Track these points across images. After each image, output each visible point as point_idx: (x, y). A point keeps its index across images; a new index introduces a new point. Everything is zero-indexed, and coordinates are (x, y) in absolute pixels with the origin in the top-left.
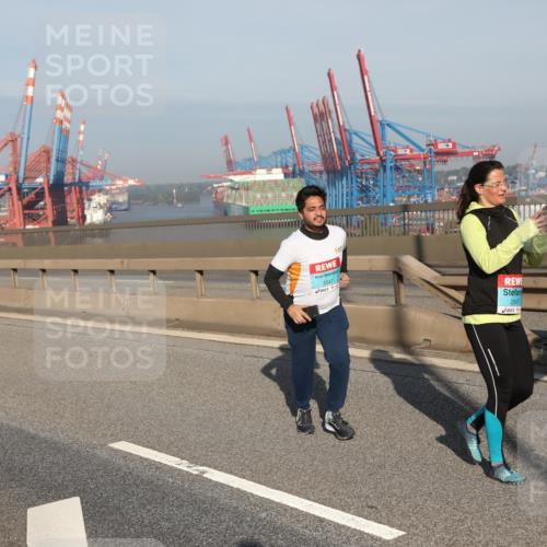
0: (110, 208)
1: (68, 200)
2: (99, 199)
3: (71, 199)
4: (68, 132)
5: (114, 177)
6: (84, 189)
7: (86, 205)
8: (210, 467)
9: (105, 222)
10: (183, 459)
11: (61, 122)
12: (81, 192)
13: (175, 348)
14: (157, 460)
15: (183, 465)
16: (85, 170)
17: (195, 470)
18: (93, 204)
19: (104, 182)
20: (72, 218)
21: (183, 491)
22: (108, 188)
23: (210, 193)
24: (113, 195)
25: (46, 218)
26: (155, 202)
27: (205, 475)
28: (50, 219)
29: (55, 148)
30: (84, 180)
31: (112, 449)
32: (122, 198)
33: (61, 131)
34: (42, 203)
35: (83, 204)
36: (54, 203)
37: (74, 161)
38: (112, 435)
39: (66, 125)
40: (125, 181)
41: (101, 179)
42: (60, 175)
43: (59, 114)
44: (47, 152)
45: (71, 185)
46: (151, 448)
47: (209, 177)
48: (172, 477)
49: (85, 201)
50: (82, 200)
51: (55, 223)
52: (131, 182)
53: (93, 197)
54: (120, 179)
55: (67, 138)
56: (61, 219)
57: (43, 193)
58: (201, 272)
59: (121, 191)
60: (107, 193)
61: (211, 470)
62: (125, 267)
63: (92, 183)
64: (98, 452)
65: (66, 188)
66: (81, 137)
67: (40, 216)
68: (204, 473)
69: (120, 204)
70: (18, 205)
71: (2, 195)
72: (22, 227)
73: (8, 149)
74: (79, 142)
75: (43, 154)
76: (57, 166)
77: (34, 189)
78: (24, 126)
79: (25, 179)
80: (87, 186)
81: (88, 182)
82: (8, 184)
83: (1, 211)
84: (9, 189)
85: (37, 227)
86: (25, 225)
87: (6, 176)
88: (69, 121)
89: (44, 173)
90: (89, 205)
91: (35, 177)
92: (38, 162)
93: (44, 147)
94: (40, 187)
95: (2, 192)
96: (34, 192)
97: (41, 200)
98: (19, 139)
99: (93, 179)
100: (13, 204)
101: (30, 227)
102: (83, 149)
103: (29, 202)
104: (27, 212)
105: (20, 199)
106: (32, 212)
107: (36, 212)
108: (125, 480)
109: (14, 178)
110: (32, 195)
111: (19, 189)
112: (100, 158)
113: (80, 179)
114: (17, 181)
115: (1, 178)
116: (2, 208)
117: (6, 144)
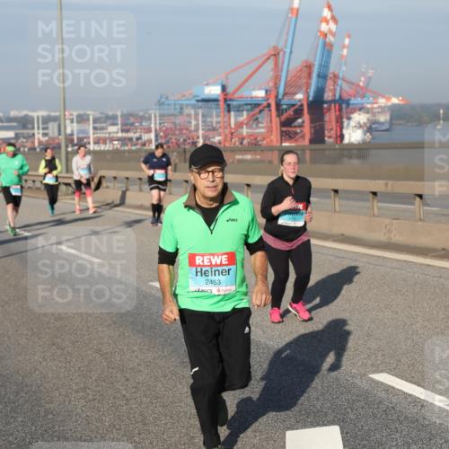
0: (370, 128)
1: (327, 118)
2: (359, 117)
3: (330, 118)
4: (331, 45)
5: (377, 95)
6: (344, 107)
7: (345, 124)
9: (364, 142)
11: (325, 35)
12: (340, 110)
13: (441, 280)
14: (422, 397)
16: (346, 87)
18: (353, 123)
19: (365, 100)
20: (330, 137)
22: (369, 106)
24: (374, 114)
25: (303, 137)
26: (420, 123)
28: (308, 137)
29: (317, 64)
30: (345, 97)
31: (373, 380)
32: (383, 118)
33: (325, 44)
34: (300, 120)
35: (342, 123)
36: (312, 121)
37: (336, 77)
38: (372, 365)
39: (330, 38)
40: (388, 99)
41: (363, 96)
42: (320, 92)
43: (324, 27)
44: (309, 67)
45: (334, 101)
46: (415, 383)
49: (345, 120)
50: (342, 118)
51: (312, 141)
52: (395, 101)
53: (352, 116)
54: (383, 97)
55: (330, 52)
56: (318, 138)
57: (302, 110)
59: (383, 110)
60: (368, 111)
62: (389, 189)
63: (353, 101)
64: (357, 381)
65: (325, 106)
66: (345, 52)
67: (296, 133)
69: (383, 124)
70: (276, 121)
71: (260, 112)
72: (279, 145)
73: (270, 64)
74: (342, 56)
75: (305, 69)
76: (318, 82)
77: (293, 105)
78: (287, 40)
79: (285, 94)
80: (348, 105)
81: (349, 100)
82: (267, 100)
83: (258, 127)
84: (269, 105)
85: (293, 144)
86: (281, 143)
87: (267, 91)
88: (333, 34)
89: (304, 89)
90: (348, 124)
91: (295, 94)
92: (300, 78)
93: (306, 61)
94: (299, 104)
95: (261, 108)
96: (292, 109)
97: (299, 118)
98: (281, 54)
99: (355, 96)
100: (271, 120)
101: (286, 144)
102: (345, 64)
103: (287, 119)
104: (284, 129)
105: (279, 115)
106: (290, 129)
107: (294, 129)
108: (387, 415)
109: (273, 93)
110: (291, 112)
111: (278, 105)
112: (363, 74)
113: (340, 96)
114: (277, 97)
115: (261, 94)
116: (261, 125)
117: (268, 58)
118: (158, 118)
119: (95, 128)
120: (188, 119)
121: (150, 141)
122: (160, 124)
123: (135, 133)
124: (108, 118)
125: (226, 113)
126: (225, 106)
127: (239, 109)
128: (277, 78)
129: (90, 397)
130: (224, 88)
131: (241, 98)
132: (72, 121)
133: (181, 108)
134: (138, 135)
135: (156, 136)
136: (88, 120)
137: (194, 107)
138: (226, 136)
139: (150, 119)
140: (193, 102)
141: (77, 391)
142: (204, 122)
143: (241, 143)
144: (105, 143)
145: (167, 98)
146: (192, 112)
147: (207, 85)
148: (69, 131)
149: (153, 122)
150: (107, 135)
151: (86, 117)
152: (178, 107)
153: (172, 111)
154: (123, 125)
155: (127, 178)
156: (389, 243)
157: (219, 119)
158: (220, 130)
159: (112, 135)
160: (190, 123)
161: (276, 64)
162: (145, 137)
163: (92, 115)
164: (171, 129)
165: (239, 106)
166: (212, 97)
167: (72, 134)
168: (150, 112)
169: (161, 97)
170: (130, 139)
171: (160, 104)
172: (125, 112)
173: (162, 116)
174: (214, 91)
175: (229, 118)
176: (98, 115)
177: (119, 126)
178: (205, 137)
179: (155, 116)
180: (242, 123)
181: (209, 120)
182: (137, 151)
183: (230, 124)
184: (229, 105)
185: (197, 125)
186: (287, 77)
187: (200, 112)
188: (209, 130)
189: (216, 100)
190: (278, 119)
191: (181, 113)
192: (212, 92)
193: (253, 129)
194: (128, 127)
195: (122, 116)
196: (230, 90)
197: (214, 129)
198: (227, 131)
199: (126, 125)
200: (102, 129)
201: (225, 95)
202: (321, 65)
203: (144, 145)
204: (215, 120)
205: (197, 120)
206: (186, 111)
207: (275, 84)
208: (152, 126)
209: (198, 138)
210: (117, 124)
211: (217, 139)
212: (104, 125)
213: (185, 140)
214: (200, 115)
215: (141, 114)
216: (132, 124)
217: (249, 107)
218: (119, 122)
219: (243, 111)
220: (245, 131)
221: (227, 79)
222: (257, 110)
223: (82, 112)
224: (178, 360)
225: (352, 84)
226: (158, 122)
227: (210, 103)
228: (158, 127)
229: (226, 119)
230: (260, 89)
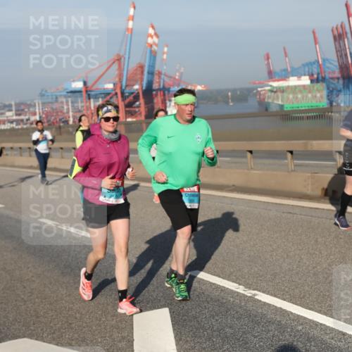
1: (155, 101)
3: (158, 100)
4: (156, 52)
5: (188, 85)
6: (166, 93)
7: (168, 104)
8: (260, 291)
10: (240, 284)
11: (151, 46)
12: (164, 95)
13: (233, 206)
14: (222, 285)
15: (241, 289)
16: (167, 80)
17: (249, 293)
18: (173, 104)
21: (241, 307)
23: (255, 95)
25: (141, 114)
26: (216, 102)
27: (256, 297)
28: (143, 114)
29: (147, 65)
30: (167, 86)
33: (151, 51)
34: (138, 103)
35: (166, 104)
36: (146, 103)
37: (160, 73)
38: (189, 266)
39: (155, 48)
41: (178, 86)
42: (150, 84)
43: (150, 40)
44: (142, 67)
45: (159, 90)
47: (255, 83)
48: (232, 297)
49: (167, 102)
50: (165, 100)
51: (147, 117)
52: (199, 88)
53: (171, 99)
54: (192, 85)
55: (155, 56)
57: (139, 96)
58: (251, 152)
61: (261, 293)
63: (172, 89)
66: (165, 56)
67: (136, 112)
68: (255, 295)
70: (121, 104)
72: (124, 120)
73: (115, 66)
74: (163, 59)
75: (139, 69)
76: (148, 77)
77: (132, 93)
78: (126, 49)
79: (126, 86)
80: (169, 91)
81: (169, 88)
82: (115, 90)
84: (116, 94)
85: (134, 120)
86: (126, 118)
87: (114, 84)
88: (156, 45)
89: (139, 82)
90: (170, 105)
91: (134, 85)
92: (136, 74)
93: (139, 63)
94: (136, 92)
95: (111, 96)
96: (132, 95)
97: (137, 101)
98: (122, 59)
99: (173, 86)
100: (119, 104)
101: (129, 120)
102: (166, 65)
103: (129, 103)
104: (127, 109)
105: (123, 100)
106: (131, 109)
107: (134, 109)
108: (199, 298)
109: (119, 86)
110: (131, 98)
111: (122, 93)
112: (178, 71)
113: (164, 86)
114: (121, 88)
115: (110, 86)
117: (114, 62)
118: (40, 105)
120: (60, 105)
123: (26, 115)
124: (5, 106)
125: (88, 100)
126: (87, 95)
127: (96, 97)
128: (120, 76)
130: (85, 83)
131: (97, 89)
133: (57, 98)
134: (27, 117)
135: (40, 117)
137: (65, 96)
139: (35, 106)
140: (65, 93)
142: (72, 106)
144: (4, 123)
145: (46, 91)
146: (64, 100)
147: (74, 81)
149: (37, 107)
150: (5, 118)
152: (54, 97)
153: (50, 100)
154: (17, 111)
155: (20, 148)
157: (83, 104)
159: (9, 118)
160: (63, 107)
161: (119, 66)
162: (32, 119)
164: (50, 112)
165: (96, 95)
166: (77, 90)
168: (35, 101)
169: (42, 91)
170: (22, 120)
171: (42, 95)
172: (17, 102)
173: (43, 104)
174: (79, 85)
175: (90, 103)
177: (14, 112)
178: (74, 117)
179: (39, 104)
181: (76, 105)
182: (27, 129)
183: (90, 108)
184: (89, 95)
185: (68, 109)
186: (127, 75)
187: (70, 100)
188: (76, 112)
189: (80, 92)
190: (123, 103)
191: (57, 101)
192: (78, 87)
194: (20, 112)
195: (16, 105)
196: (89, 84)
197: (80, 111)
198: (89, 112)
200: (2, 114)
201: (87, 88)
202: (149, 66)
203: (32, 124)
204: (80, 105)
205: (68, 105)
206: (60, 100)
207: (120, 79)
208: (37, 110)
209: (69, 117)
210: (12, 111)
212: (3, 111)
213: (60, 120)
214: (70, 102)
215: (29, 103)
216: (23, 110)
217: (103, 95)
218: (14, 109)
219: (99, 98)
221: (87, 77)
222: (108, 97)
225: (171, 77)
226: (41, 108)
227: (76, 94)
228: (41, 111)
229: (88, 104)
230: (109, 83)
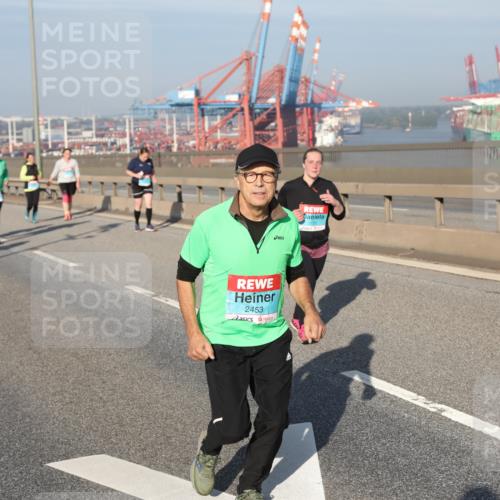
0: (341, 131)
1: (299, 122)
2: (331, 121)
3: (302, 121)
4: (302, 50)
5: (348, 99)
6: (315, 110)
7: (317, 128)
8: (448, 405)
9: (336, 145)
10: (419, 394)
11: (297, 40)
12: (312, 113)
13: (410, 279)
14: (392, 393)
15: (420, 401)
16: (317, 91)
17: (433, 407)
18: (324, 127)
19: (336, 104)
20: (302, 140)
21: (420, 428)
22: (340, 110)
23: (448, 117)
24: (345, 118)
25: (276, 140)
26: (389, 126)
27: (443, 414)
28: (281, 140)
29: (288, 68)
30: (317, 100)
31: (345, 378)
32: (354, 121)
33: (296, 48)
34: (273, 124)
35: (314, 127)
36: (285, 125)
37: (307, 81)
38: (343, 363)
39: (301, 43)
40: (359, 103)
41: (334, 100)
42: (292, 96)
43: (295, 32)
44: (281, 71)
45: (305, 105)
46: (385, 380)
47: (449, 100)
48: (407, 412)
49: (316, 123)
50: (314, 121)
51: (285, 145)
52: (365, 104)
53: (324, 119)
54: (354, 100)
55: (301, 56)
57: (275, 114)
58: (441, 200)
59: (354, 113)
60: (339, 115)
61: (451, 409)
62: (360, 192)
63: (324, 105)
64: (330, 379)
66: (316, 56)
67: (269, 137)
68: (442, 410)
69: (354, 127)
70: (249, 125)
71: (234, 116)
73: (243, 68)
74: (313, 60)
75: (277, 73)
76: (290, 86)
77: (267, 109)
78: (259, 44)
79: (258, 98)
80: (320, 108)
81: (320, 104)
82: (240, 104)
83: (232, 131)
84: (242, 109)
87: (240, 96)
88: (304, 39)
89: (277, 93)
90: (320, 128)
91: (268, 98)
92: (272, 82)
93: (278, 66)
94: (272, 108)
95: (234, 112)
96: (266, 113)
97: (272, 121)
98: (254, 58)
99: (326, 100)
100: (245, 125)
102: (317, 68)
103: (260, 123)
104: (258, 133)
105: (252, 120)
106: (263, 133)
107: (267, 133)
108: (358, 411)
109: (247, 97)
110: (264, 116)
111: (251, 109)
112: (334, 78)
113: (312, 101)
114: (250, 101)
115: (234, 98)
116: (234, 129)
117: (241, 63)
118: (132, 123)
119: (69, 133)
120: (161, 124)
121: (125, 146)
122: (135, 129)
123: (110, 137)
124: (82, 123)
125: (200, 117)
126: (199, 111)
127: (213, 113)
128: (250, 83)
129: (67, 400)
130: (197, 93)
131: (215, 102)
132: (46, 127)
133: (156, 113)
134: (112, 140)
135: (131, 141)
136: (62, 125)
137: (167, 111)
138: (200, 140)
139: (125, 123)
140: (167, 107)
141: (54, 395)
142: (179, 126)
143: (216, 147)
144: (79, 148)
145: (141, 103)
146: (167, 117)
147: (181, 89)
148: (43, 137)
149: (127, 126)
150: (82, 140)
151: (59, 122)
152: (152, 111)
153: (146, 116)
154: (98, 130)
155: (102, 183)
156: (361, 244)
157: (193, 124)
158: (195, 134)
159: (87, 140)
160: (165, 127)
161: (249, 68)
162: (120, 142)
163: (66, 120)
164: (145, 134)
165: (213, 110)
166: (186, 102)
167: (46, 140)
168: (125, 117)
169: (135, 102)
170: (105, 144)
171: (135, 109)
172: (99, 117)
173: (136, 120)
174: (188, 95)
175: (203, 122)
176: (72, 120)
177: (94, 132)
178: (180, 142)
179: (130, 121)
180: (216, 127)
181: (183, 124)
182: (111, 156)
183: (204, 129)
184: (202, 110)
185: (172, 129)
186: (259, 82)
187: (174, 116)
188: (184, 134)
189: (190, 105)
190: (251, 123)
191: (155, 118)
192: (186, 97)
193: (226, 132)
194: (103, 132)
195: (97, 121)
196: (203, 94)
197: (188, 134)
198: (201, 135)
199: (100, 130)
200: (77, 134)
201: (199, 99)
202: (292, 69)
203: (119, 149)
204: (189, 124)
205: (171, 123)
206: (161, 116)
207: (248, 88)
208: (127, 130)
209: (173, 142)
210: (91, 129)
211: (192, 143)
212: (79, 130)
213: (159, 145)
214: (175, 119)
215: (115, 119)
216: (107, 129)
217: (223, 111)
218: (94, 127)
219: (216, 115)
220: (219, 135)
221: (200, 83)
222: (231, 114)
223: (56, 118)
224: (154, 362)
225: (324, 88)
226: (132, 127)
227: (184, 108)
228: (132, 131)
229: (200, 123)
230: (233, 93)
